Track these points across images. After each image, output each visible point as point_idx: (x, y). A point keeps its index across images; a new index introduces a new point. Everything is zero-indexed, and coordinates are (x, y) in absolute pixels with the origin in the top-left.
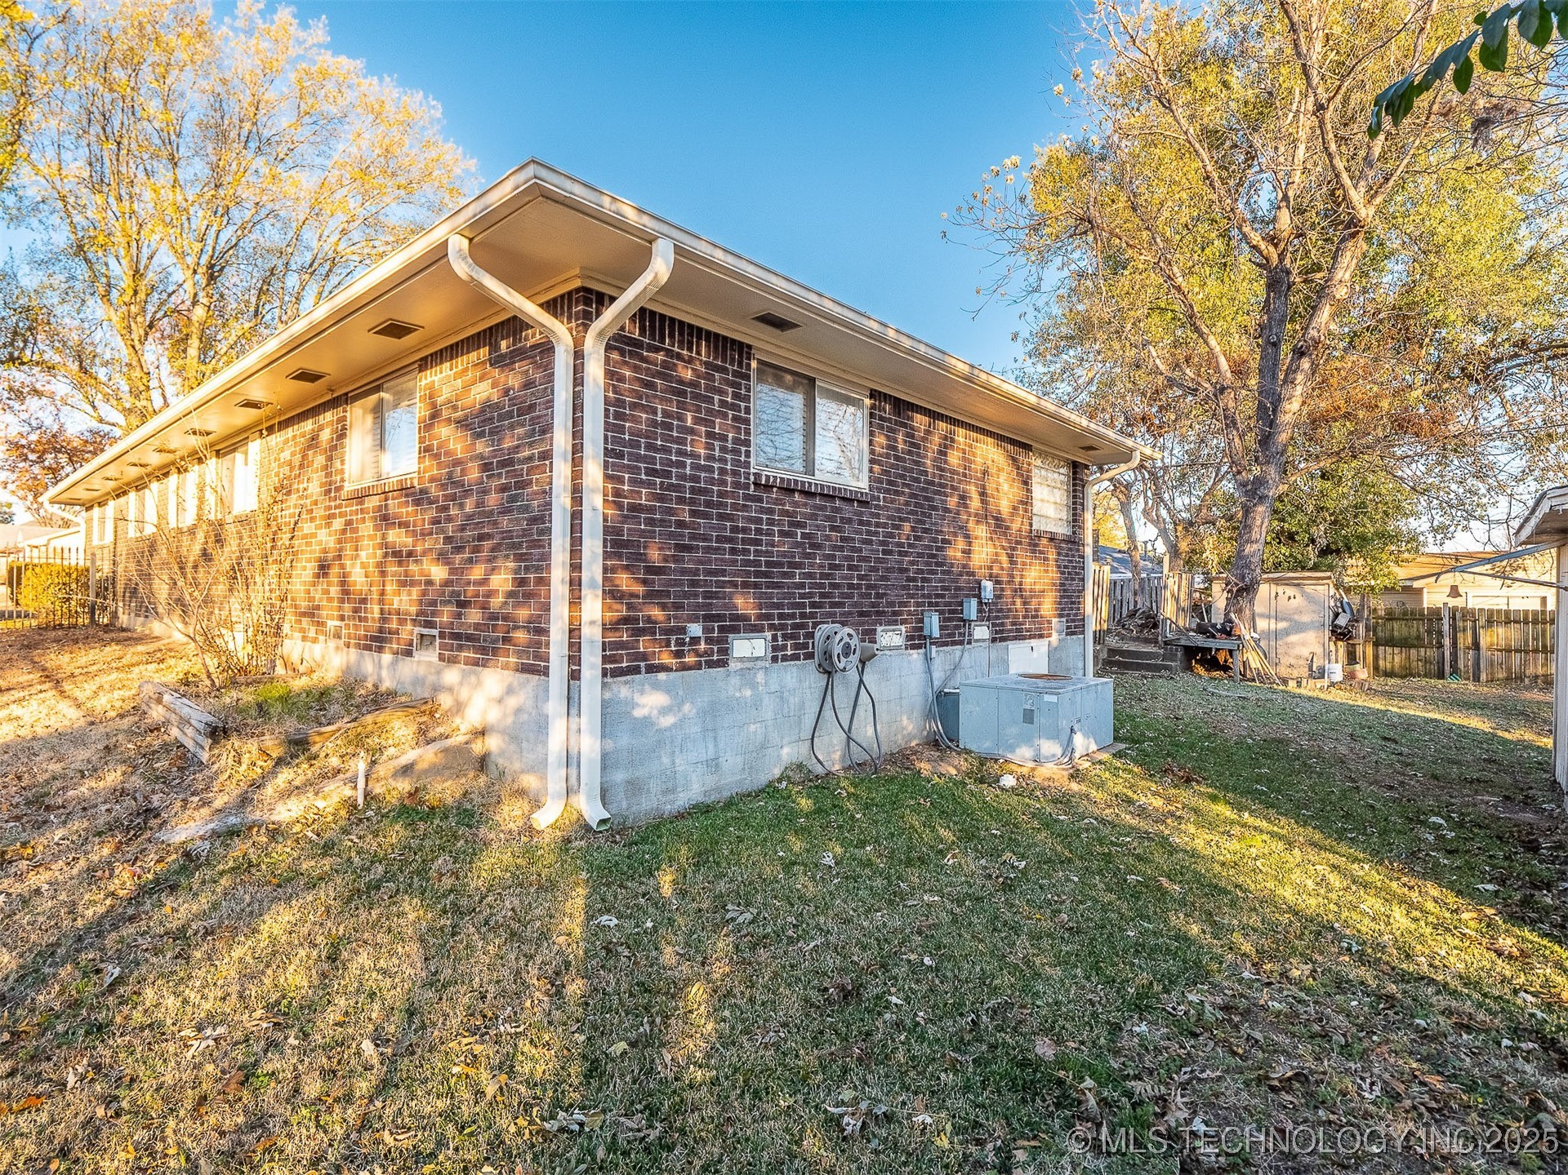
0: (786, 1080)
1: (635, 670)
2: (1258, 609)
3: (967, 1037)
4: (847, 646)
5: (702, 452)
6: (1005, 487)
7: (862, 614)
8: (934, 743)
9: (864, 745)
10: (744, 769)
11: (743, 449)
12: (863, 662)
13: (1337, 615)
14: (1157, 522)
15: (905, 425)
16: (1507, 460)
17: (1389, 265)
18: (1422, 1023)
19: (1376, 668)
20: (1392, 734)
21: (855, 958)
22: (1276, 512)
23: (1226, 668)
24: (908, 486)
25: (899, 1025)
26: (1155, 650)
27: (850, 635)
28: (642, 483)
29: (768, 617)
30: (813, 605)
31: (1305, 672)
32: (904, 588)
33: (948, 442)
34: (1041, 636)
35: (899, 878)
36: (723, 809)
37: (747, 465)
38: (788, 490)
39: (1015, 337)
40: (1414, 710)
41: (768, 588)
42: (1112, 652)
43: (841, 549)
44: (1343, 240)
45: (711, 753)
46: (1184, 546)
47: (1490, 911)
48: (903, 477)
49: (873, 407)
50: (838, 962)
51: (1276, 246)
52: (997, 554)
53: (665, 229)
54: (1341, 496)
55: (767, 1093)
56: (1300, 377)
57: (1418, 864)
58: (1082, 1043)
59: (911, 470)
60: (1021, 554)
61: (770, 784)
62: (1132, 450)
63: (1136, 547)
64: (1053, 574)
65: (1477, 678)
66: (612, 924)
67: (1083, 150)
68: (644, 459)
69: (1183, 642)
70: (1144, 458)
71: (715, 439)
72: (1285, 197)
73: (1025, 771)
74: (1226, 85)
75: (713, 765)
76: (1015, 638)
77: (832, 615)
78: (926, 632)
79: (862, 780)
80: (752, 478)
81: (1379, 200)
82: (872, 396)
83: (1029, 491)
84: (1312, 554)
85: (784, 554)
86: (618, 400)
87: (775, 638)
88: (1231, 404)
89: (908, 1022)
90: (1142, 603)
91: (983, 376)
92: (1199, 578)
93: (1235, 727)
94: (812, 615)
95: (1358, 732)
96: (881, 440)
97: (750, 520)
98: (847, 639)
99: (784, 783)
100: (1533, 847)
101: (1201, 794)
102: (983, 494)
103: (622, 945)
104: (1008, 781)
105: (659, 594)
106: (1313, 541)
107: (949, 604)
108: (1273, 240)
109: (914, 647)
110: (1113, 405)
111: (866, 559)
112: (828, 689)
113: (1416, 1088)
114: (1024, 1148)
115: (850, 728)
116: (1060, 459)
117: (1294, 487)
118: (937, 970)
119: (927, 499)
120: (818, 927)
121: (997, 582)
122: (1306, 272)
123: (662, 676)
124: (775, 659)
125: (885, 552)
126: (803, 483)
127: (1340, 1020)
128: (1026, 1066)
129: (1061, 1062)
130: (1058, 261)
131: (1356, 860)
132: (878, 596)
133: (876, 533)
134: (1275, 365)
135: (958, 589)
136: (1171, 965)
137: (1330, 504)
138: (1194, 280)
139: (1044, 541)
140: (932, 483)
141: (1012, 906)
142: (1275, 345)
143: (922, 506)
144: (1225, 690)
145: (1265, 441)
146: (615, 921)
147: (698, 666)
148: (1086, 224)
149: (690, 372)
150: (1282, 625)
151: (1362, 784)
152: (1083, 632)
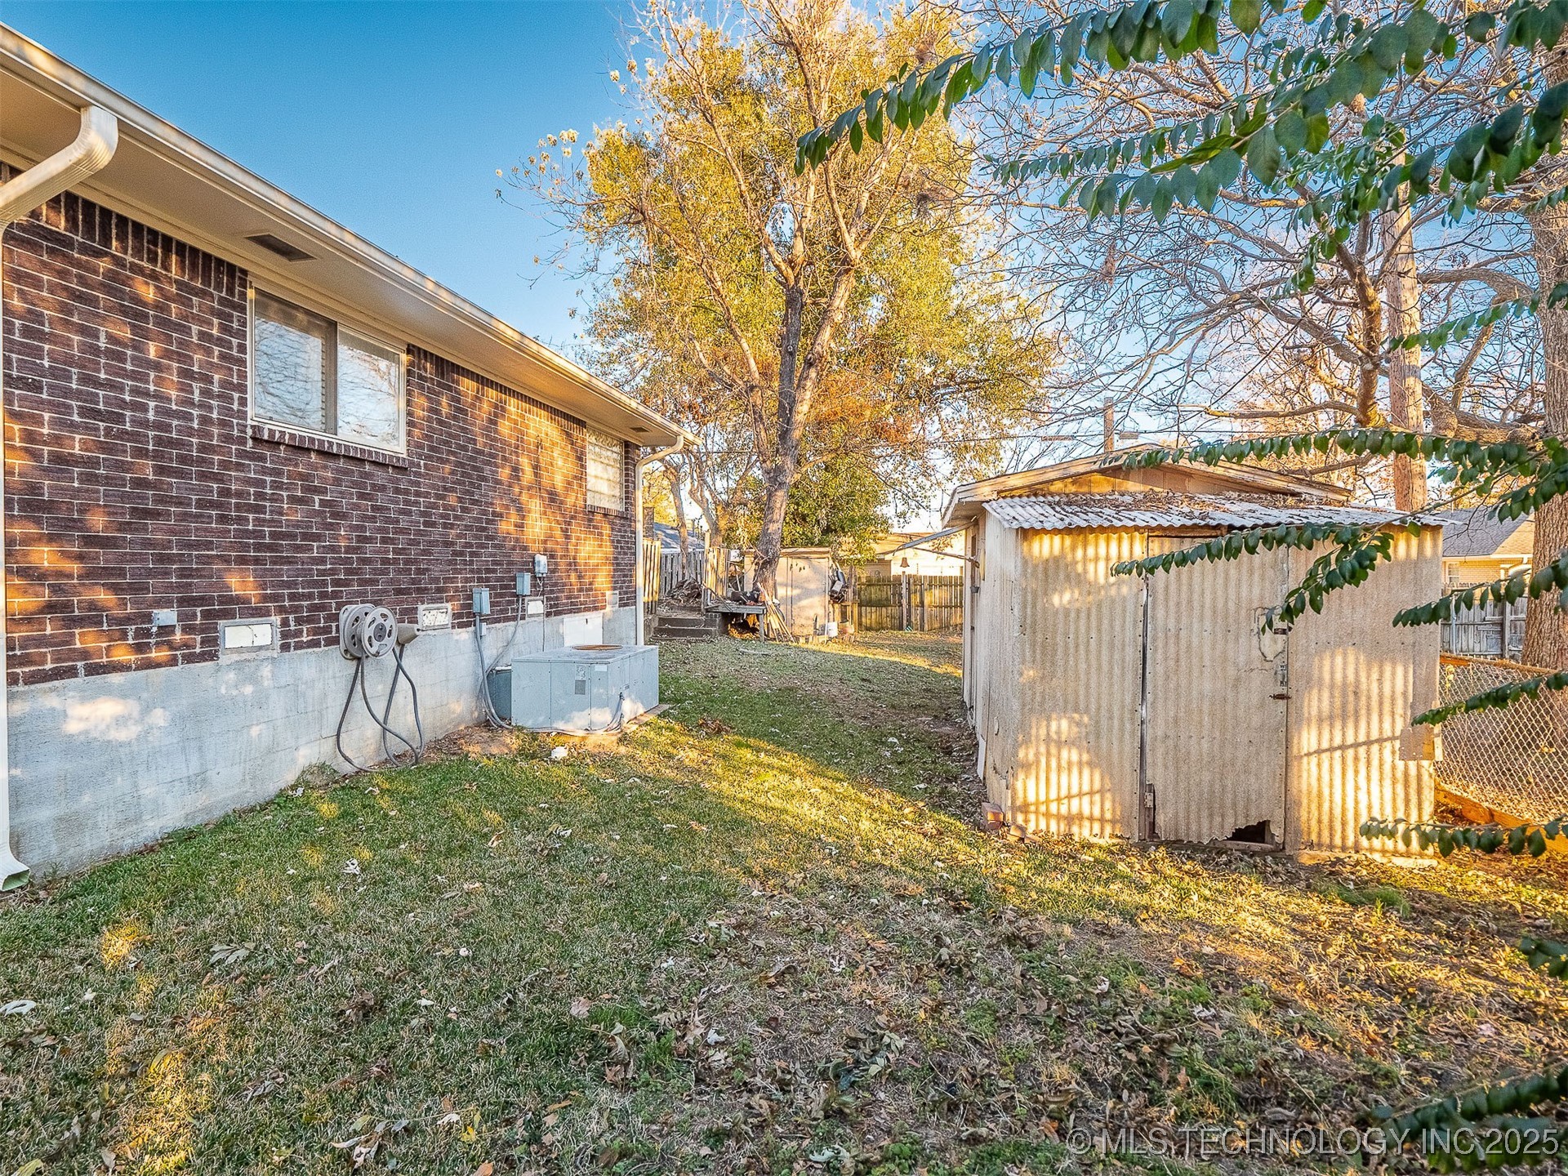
0: (284, 1131)
1: (72, 672)
2: (779, 579)
3: (502, 1019)
4: (381, 628)
5: (173, 394)
6: (560, 462)
7: (399, 592)
8: (486, 724)
9: (404, 735)
10: (244, 781)
11: (236, 395)
12: (401, 644)
13: (834, 583)
14: (701, 502)
15: (450, 388)
16: (941, 463)
17: (873, 301)
18: (875, 901)
19: (860, 624)
20: (868, 675)
21: (380, 969)
22: (792, 496)
23: (754, 630)
24: (454, 454)
25: (428, 1028)
26: (698, 617)
27: (384, 616)
28: (73, 426)
29: (275, 598)
30: (337, 583)
31: (811, 630)
32: (450, 563)
33: (499, 410)
34: (596, 609)
35: (437, 872)
36: (212, 832)
37: (242, 415)
38: (299, 448)
39: (573, 314)
40: (882, 656)
41: (275, 563)
42: (663, 621)
43: (373, 519)
44: (840, 274)
45: (194, 767)
46: (723, 524)
47: (921, 804)
48: (447, 443)
49: (411, 364)
50: (358, 978)
51: (793, 268)
52: (551, 529)
53: (103, 96)
54: (838, 487)
55: (257, 1154)
56: (809, 383)
57: (879, 777)
58: (615, 992)
59: (457, 437)
60: (577, 530)
61: (282, 792)
62: (677, 435)
63: (684, 525)
64: (608, 549)
65: (922, 629)
66: (25, 1010)
67: (637, 143)
68: (77, 395)
69: (721, 609)
70: (688, 443)
71: (193, 379)
72: (800, 228)
73: (577, 741)
74: (758, 116)
75: (199, 781)
76: (571, 612)
77: (360, 594)
78: (476, 609)
79: (400, 773)
80: (250, 432)
81: (864, 246)
82: (409, 352)
83: (583, 467)
84: (817, 531)
85: (297, 525)
86: (29, 311)
87: (285, 623)
88: (759, 402)
89: (438, 1023)
90: (690, 576)
91: (534, 347)
92: (734, 553)
93: (760, 681)
94: (335, 595)
95: (846, 676)
96: (420, 401)
97: (249, 482)
98: (380, 620)
99: (300, 791)
100: (948, 752)
101: (729, 742)
102: (536, 467)
103: (41, 1032)
104: (560, 753)
105: (107, 572)
106: (818, 522)
107: (498, 579)
108: (791, 263)
109: (461, 625)
110: (664, 392)
111: (402, 531)
112: (357, 677)
113: (869, 953)
114: (555, 1112)
115: (385, 721)
116: (613, 437)
117: (805, 476)
118: (474, 958)
119: (474, 468)
120: (337, 945)
121: (552, 557)
122: (815, 295)
123: (115, 678)
124: (285, 647)
125: (426, 524)
126: (321, 442)
127: (821, 914)
128: (560, 1030)
129: (594, 1018)
130: (615, 246)
131: (839, 780)
132: (419, 571)
133: (417, 503)
134: (792, 372)
135: (510, 563)
136: (697, 899)
137: (831, 492)
138: (733, 287)
139: (598, 517)
140: (481, 452)
141: (556, 875)
142: (791, 354)
143: (469, 476)
144: (751, 649)
145: (784, 435)
146: (31, 1004)
147: (173, 662)
148: (637, 215)
149: (152, 290)
150: (796, 592)
151: (846, 718)
152: (635, 604)
